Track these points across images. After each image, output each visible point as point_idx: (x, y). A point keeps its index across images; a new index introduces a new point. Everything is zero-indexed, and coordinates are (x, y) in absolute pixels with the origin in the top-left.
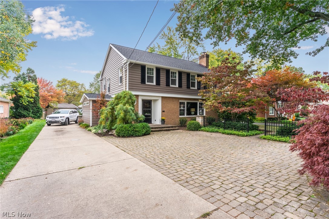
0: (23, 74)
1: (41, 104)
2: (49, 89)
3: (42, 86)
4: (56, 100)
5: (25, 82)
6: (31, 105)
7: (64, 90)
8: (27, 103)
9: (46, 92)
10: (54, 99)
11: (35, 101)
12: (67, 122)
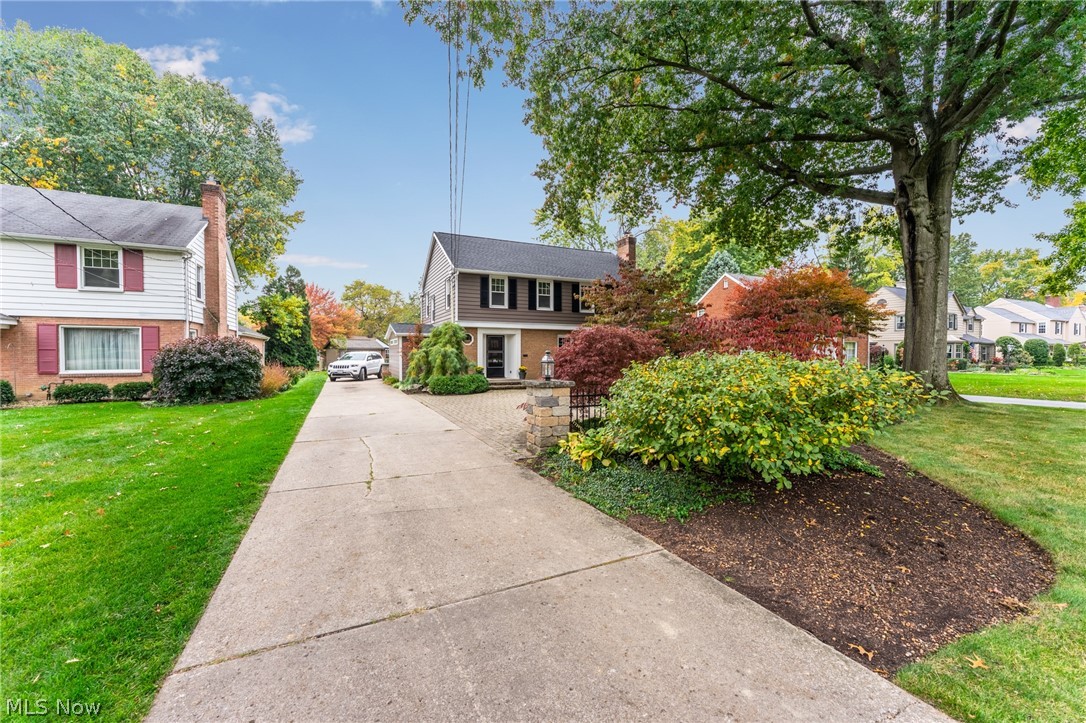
0: (280, 279)
1: (315, 341)
2: (327, 306)
3: (313, 300)
4: (343, 330)
5: (285, 296)
6: (295, 342)
7: (359, 307)
8: (290, 339)
9: (323, 314)
10: (338, 329)
11: (303, 334)
12: (362, 376)
